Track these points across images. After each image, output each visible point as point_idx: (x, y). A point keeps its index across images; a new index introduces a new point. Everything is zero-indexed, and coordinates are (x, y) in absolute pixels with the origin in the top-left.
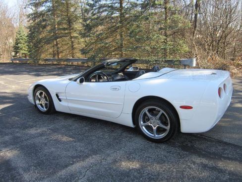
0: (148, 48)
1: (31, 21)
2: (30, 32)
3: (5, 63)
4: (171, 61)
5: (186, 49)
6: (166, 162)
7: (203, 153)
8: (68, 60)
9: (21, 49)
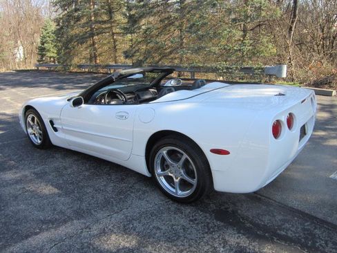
0: (216, 49)
1: (60, 11)
2: (58, 27)
3: (28, 71)
4: (250, 68)
5: (272, 51)
6: (182, 238)
7: (248, 225)
8: (108, 66)
9: (49, 51)
